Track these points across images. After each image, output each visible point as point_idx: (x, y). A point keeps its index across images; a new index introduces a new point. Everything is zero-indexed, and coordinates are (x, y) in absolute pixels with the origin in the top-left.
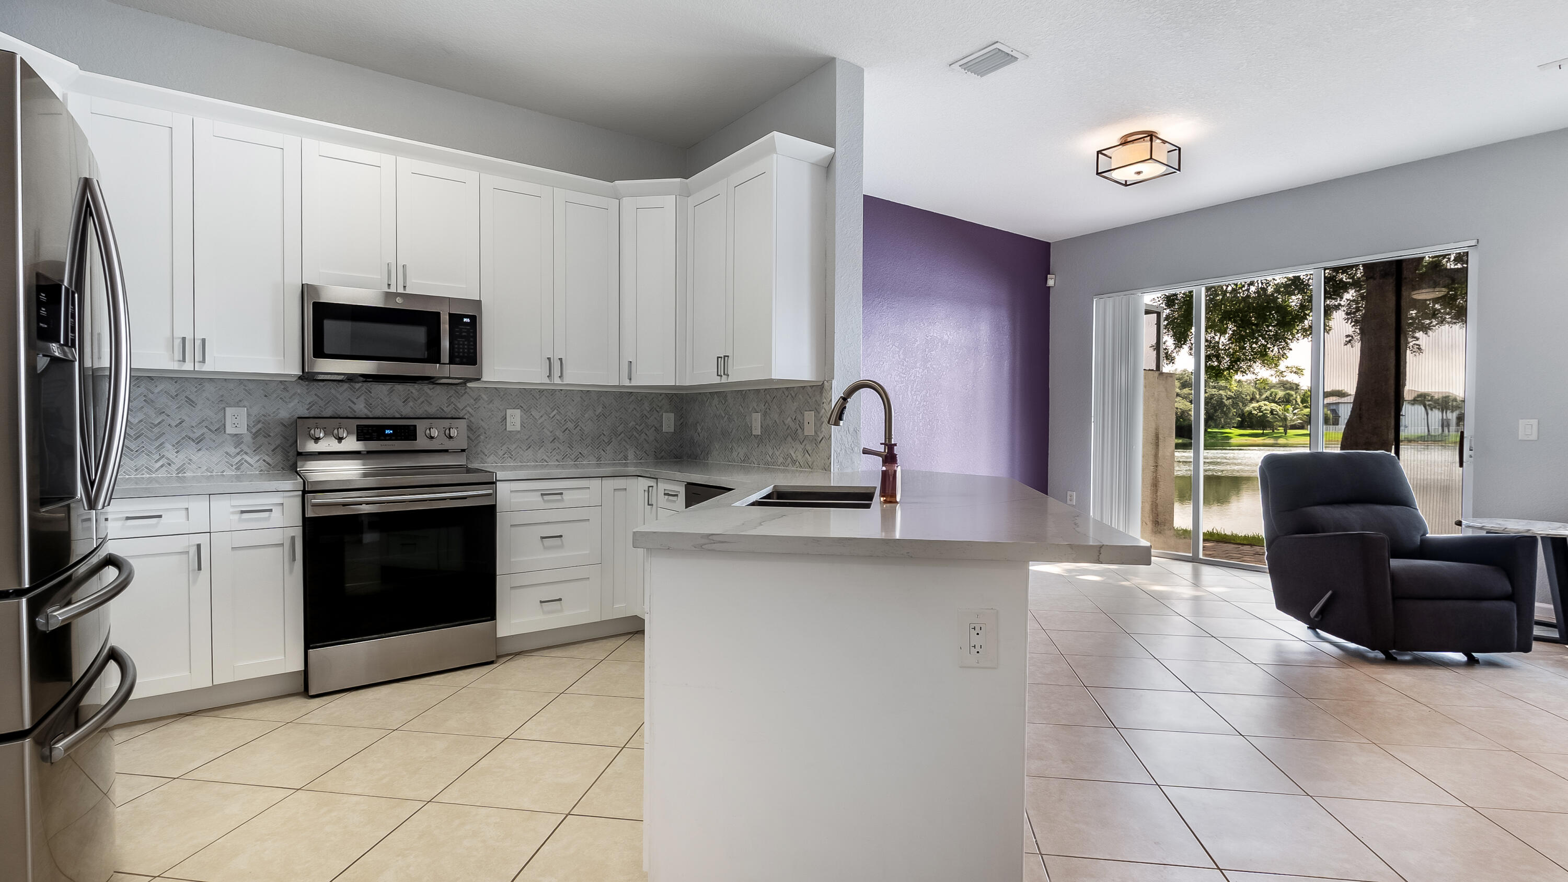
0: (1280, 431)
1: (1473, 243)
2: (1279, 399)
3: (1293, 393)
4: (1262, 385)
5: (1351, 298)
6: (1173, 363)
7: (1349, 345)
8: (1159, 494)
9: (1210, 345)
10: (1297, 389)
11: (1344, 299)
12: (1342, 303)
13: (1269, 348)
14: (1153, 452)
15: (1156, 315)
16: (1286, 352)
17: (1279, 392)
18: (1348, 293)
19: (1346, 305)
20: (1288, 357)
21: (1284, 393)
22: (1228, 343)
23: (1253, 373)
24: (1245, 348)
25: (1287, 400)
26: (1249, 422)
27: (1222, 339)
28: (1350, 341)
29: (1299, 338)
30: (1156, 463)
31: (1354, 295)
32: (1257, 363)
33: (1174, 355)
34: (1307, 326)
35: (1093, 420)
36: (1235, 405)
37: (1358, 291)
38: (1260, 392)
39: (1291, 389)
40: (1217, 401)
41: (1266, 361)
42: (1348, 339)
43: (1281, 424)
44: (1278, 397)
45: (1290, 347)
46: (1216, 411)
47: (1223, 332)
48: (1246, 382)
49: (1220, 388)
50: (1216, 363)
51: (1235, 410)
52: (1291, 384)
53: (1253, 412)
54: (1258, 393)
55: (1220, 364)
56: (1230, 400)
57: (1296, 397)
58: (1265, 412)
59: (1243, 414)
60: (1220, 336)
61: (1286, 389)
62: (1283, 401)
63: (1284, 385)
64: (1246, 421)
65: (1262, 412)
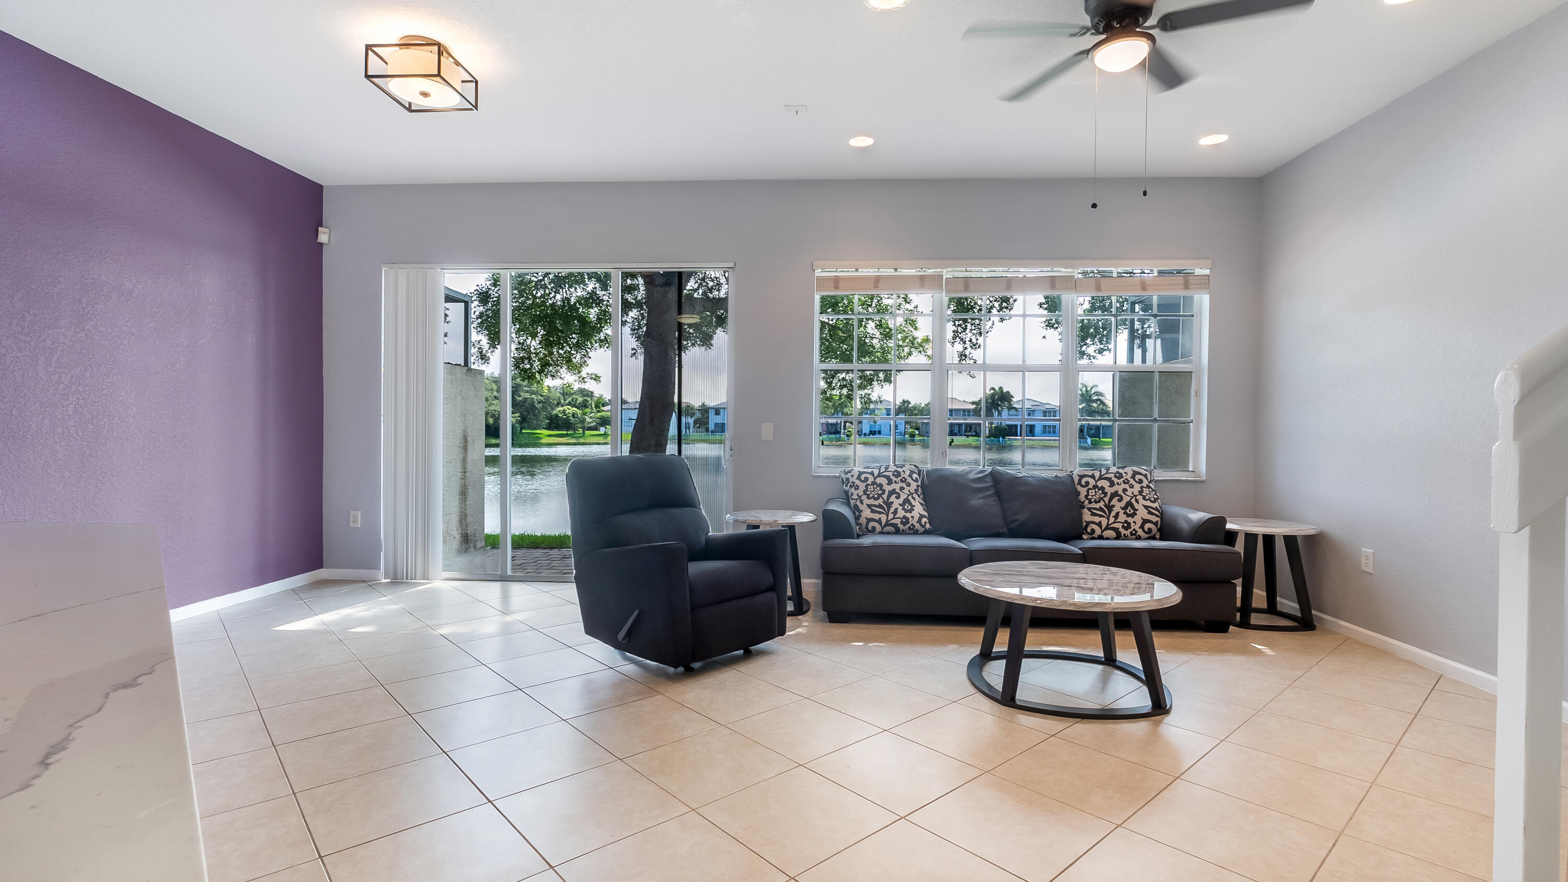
0: (580, 432)
1: (732, 265)
2: (579, 404)
3: (589, 399)
4: (566, 392)
5: (635, 317)
6: (488, 363)
7: (634, 357)
8: (468, 503)
9: (522, 347)
10: (592, 396)
11: (629, 317)
12: (628, 320)
13: (573, 354)
14: (461, 456)
15: (463, 304)
16: (586, 360)
17: (579, 398)
18: (632, 311)
19: (631, 322)
20: (588, 365)
21: (582, 399)
22: (538, 347)
23: (561, 378)
24: (552, 353)
25: (584, 405)
26: (556, 423)
27: (533, 343)
28: (634, 354)
29: (596, 348)
30: (465, 468)
31: (637, 314)
32: (564, 369)
33: (488, 355)
34: (602, 338)
35: (382, 420)
36: (544, 408)
37: (640, 311)
38: (564, 398)
39: (588, 396)
40: (530, 405)
41: (571, 367)
42: (633, 352)
43: (580, 426)
44: (578, 402)
45: (590, 355)
46: (529, 413)
47: (534, 336)
48: (553, 388)
49: (533, 393)
50: (528, 366)
51: (545, 413)
52: (587, 391)
53: (559, 415)
54: (562, 398)
55: (532, 367)
56: (541, 404)
57: (591, 403)
58: (568, 415)
59: (551, 416)
60: (532, 340)
61: (584, 396)
62: (582, 406)
63: (583, 392)
64: (553, 423)
65: (566, 415)
